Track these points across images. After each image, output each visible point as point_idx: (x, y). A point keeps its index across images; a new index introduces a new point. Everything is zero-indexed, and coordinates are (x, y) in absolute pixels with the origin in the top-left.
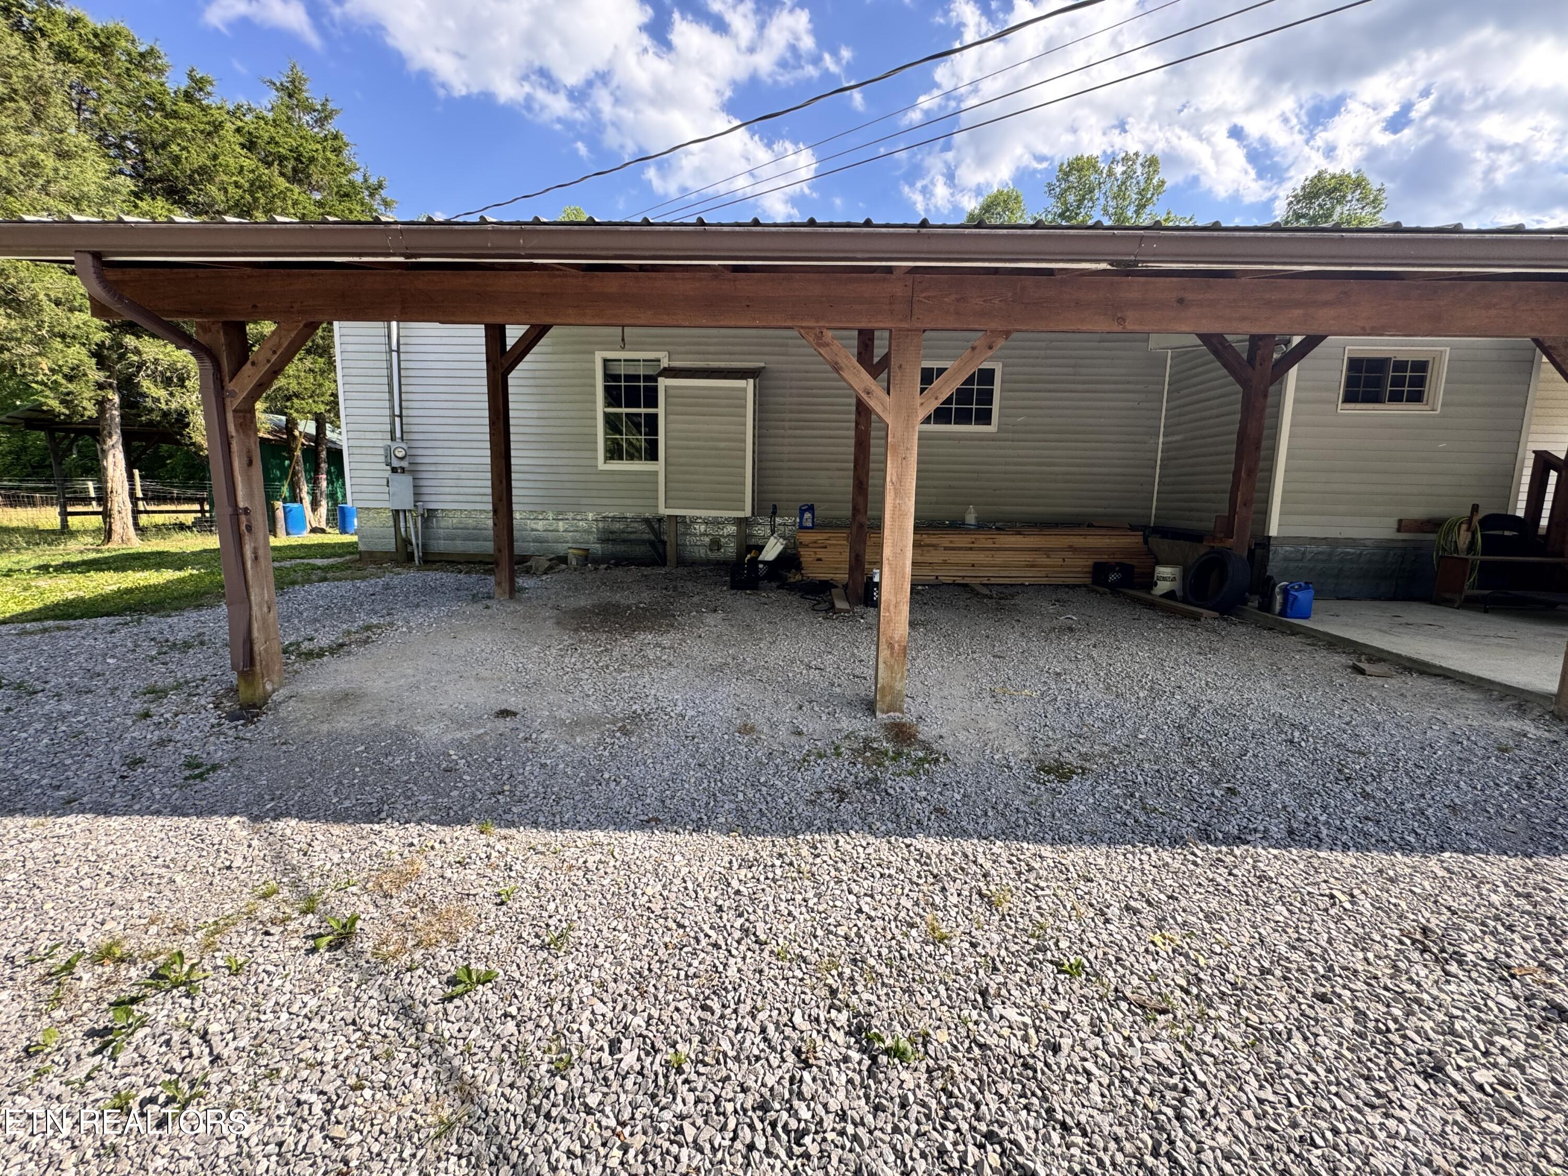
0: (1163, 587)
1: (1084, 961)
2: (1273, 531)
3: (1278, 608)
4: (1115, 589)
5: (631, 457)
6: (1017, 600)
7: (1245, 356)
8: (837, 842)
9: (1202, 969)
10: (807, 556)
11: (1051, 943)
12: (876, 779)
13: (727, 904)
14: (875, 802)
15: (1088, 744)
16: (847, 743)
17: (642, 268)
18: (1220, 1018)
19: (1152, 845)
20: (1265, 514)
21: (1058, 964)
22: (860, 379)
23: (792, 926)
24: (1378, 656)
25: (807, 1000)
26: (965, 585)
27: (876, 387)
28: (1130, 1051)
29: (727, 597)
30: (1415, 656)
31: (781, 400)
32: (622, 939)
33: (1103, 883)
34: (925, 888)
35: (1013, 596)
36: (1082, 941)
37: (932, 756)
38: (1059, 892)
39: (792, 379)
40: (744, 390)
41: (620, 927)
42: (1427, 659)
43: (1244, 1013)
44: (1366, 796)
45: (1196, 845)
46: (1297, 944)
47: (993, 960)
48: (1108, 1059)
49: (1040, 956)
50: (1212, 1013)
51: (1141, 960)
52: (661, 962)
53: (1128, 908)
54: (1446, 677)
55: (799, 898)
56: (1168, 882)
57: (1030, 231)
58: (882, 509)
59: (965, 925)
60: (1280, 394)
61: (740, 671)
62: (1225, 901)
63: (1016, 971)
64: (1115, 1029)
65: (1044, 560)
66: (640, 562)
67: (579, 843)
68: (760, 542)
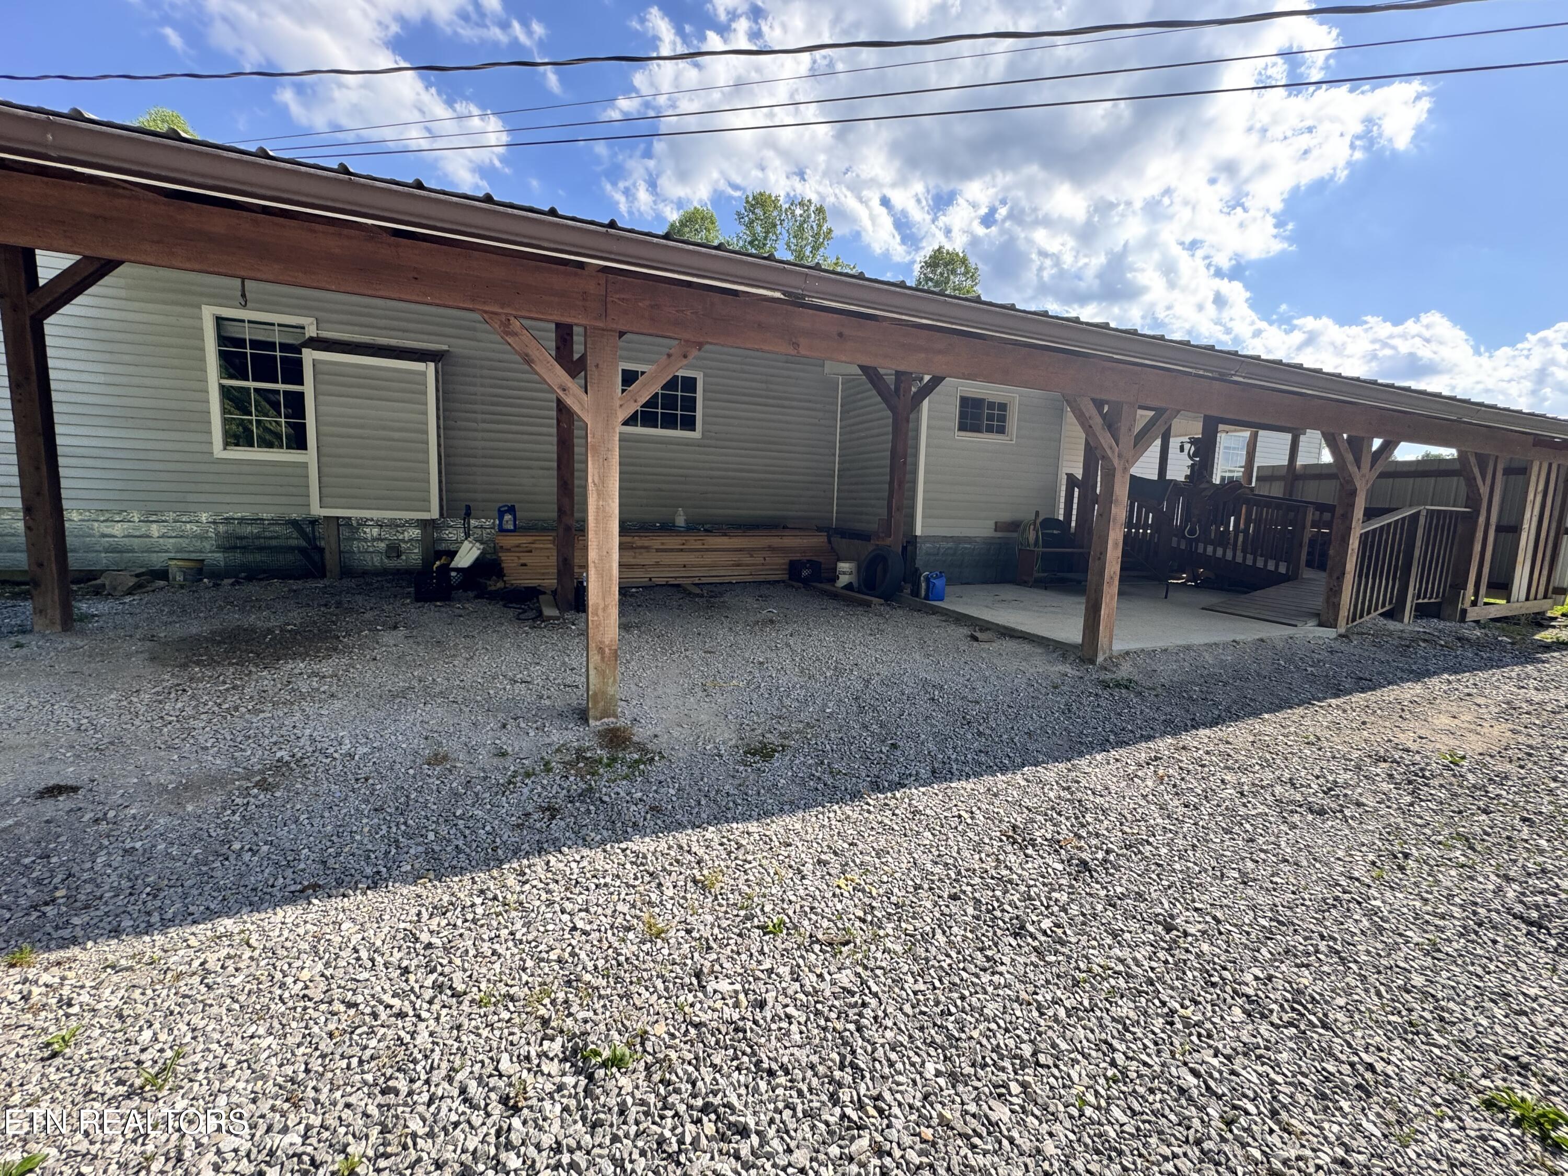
0: (843, 580)
1: (786, 918)
2: (918, 532)
3: (923, 593)
4: (806, 582)
5: (267, 444)
6: (726, 598)
7: (893, 387)
8: (548, 863)
9: (874, 898)
10: (509, 561)
11: (758, 910)
12: (590, 789)
13: (415, 962)
14: (588, 811)
15: (787, 724)
16: (559, 756)
17: (265, 210)
18: (887, 935)
19: (837, 803)
20: (912, 517)
21: (763, 928)
22: (557, 375)
23: (497, 966)
24: (986, 626)
25: (515, 1039)
26: (678, 586)
27: (574, 386)
28: (823, 986)
29: (413, 611)
30: (1007, 624)
31: (472, 389)
32: (264, 1043)
33: (799, 845)
34: (641, 889)
35: (721, 594)
36: (783, 901)
37: (647, 756)
38: (764, 862)
39: (482, 367)
40: (424, 374)
41: (261, 1031)
42: (1013, 626)
43: (904, 925)
44: (980, 734)
45: (869, 796)
46: (938, 860)
47: (707, 940)
48: (805, 999)
49: (748, 925)
50: (882, 933)
51: (830, 904)
52: (323, 1056)
53: (819, 862)
54: (1025, 638)
55: (504, 933)
56: (849, 832)
57: (714, 252)
58: (585, 511)
59: (680, 914)
60: (918, 420)
61: (429, 695)
62: (889, 838)
63: (728, 944)
64: (810, 971)
65: (747, 559)
66: (285, 574)
67: (193, 941)
68: (452, 547)
